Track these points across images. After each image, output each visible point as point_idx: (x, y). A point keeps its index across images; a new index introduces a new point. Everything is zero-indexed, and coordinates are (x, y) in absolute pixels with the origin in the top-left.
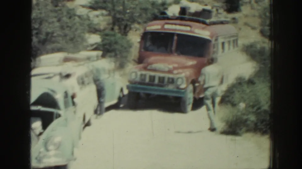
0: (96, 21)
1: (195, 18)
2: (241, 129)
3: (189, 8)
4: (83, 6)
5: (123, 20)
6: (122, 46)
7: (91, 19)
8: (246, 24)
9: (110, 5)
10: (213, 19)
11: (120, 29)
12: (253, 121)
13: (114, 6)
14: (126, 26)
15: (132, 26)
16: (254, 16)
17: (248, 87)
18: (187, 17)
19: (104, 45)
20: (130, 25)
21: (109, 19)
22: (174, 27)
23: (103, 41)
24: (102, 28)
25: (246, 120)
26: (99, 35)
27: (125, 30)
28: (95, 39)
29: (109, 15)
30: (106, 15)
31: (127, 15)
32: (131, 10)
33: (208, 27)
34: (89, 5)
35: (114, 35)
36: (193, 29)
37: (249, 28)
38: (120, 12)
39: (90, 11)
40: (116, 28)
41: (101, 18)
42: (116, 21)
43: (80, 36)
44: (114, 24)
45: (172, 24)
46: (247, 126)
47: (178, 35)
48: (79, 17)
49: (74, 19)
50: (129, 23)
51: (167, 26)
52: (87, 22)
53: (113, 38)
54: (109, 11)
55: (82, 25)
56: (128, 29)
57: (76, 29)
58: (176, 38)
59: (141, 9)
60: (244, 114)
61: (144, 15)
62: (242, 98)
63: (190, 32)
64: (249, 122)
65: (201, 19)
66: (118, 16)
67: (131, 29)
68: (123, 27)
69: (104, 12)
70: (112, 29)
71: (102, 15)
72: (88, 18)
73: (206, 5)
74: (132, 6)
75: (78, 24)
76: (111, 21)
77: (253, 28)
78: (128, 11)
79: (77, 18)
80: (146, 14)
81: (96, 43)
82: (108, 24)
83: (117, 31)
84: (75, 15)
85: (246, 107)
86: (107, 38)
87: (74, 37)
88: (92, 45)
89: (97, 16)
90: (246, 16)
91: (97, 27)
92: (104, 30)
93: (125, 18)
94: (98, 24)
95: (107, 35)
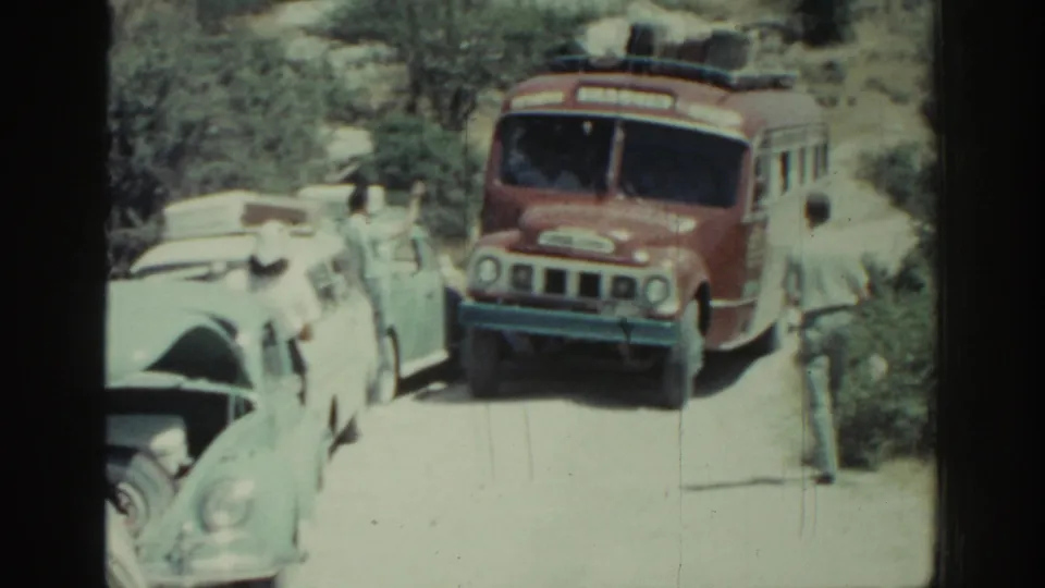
0: (353, 80)
1: (685, 64)
2: (874, 448)
3: (664, 30)
4: (309, 31)
5: (447, 76)
6: (445, 168)
7: (337, 74)
8: (874, 84)
9: (402, 27)
10: (750, 70)
11: (436, 105)
12: (913, 421)
13: (415, 28)
14: (459, 98)
15: (480, 97)
16: (901, 56)
17: (896, 301)
18: (655, 59)
19: (382, 165)
20: (473, 93)
21: (401, 71)
22: (612, 96)
23: (377, 150)
24: (375, 102)
25: (892, 417)
26: (366, 127)
27: (456, 111)
28: (352, 142)
29: (400, 59)
30: (389, 61)
31: (460, 60)
32: (474, 41)
33: (735, 98)
34: (329, 25)
35: (418, 129)
36: (680, 106)
37: (885, 99)
38: (436, 50)
39: (333, 48)
40: (424, 103)
41: (371, 70)
42: (422, 81)
43: (299, 134)
44: (416, 89)
45: (605, 86)
46: (898, 434)
47: (630, 126)
48: (297, 66)
49: (279, 76)
50: (468, 87)
51: (585, 95)
52: (322, 86)
53: (413, 140)
54: (399, 45)
55: (305, 93)
56: (465, 108)
57: (286, 112)
58: (619, 135)
59: (507, 37)
60: (885, 396)
61: (520, 59)
62: (877, 336)
63: (672, 112)
64: (900, 423)
65: (708, 68)
66: (430, 62)
67: (474, 106)
68: (447, 101)
69: (382, 49)
70: (411, 108)
71: (376, 59)
72: (327, 72)
73: (720, 19)
74: (477, 26)
75: (292, 95)
76: (406, 82)
77: (898, 99)
78: (464, 45)
79: (288, 73)
80: (527, 53)
81: (354, 159)
82: (398, 92)
83: (428, 114)
84: (282, 62)
85: (891, 370)
86: (393, 137)
87: (279, 140)
88: (342, 166)
89: (360, 64)
90: (873, 56)
91: (358, 102)
92: (383, 109)
93: (454, 71)
94: (361, 91)
95: (393, 129)
